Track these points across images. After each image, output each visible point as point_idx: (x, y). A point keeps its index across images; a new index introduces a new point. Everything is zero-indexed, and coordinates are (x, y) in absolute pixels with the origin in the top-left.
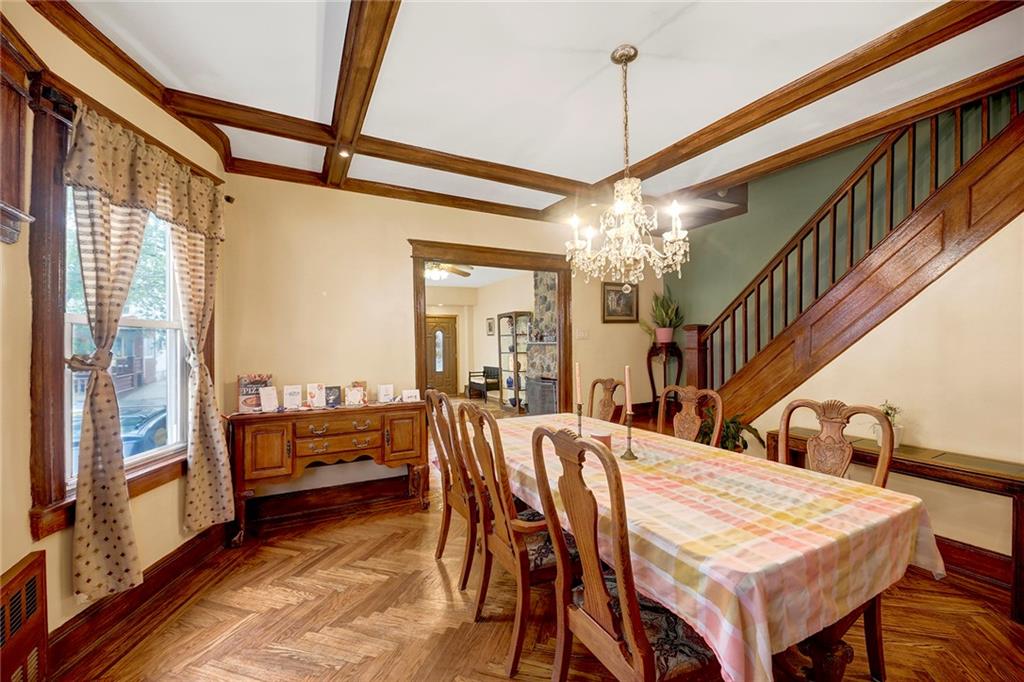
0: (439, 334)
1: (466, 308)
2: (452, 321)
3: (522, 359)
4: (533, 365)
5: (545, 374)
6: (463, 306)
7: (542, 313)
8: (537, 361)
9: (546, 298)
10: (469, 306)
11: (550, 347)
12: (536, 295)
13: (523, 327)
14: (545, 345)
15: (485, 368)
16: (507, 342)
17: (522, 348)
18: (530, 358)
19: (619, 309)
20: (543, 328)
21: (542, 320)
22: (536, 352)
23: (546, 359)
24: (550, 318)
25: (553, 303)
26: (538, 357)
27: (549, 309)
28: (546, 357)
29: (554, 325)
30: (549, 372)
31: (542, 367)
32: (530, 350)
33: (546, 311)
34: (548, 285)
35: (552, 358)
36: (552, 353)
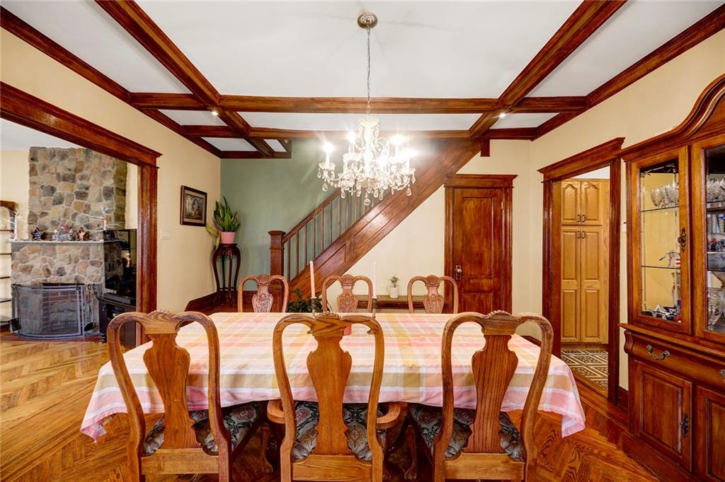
4: (27, 269)
5: (53, 279)
7: (44, 205)
8: (37, 264)
14: (54, 244)
19: (193, 213)
20: (48, 224)
22: (34, 252)
23: (55, 261)
24: (62, 214)
25: (69, 196)
26: (39, 259)
27: (60, 203)
28: (55, 258)
29: (69, 221)
30: (61, 275)
31: (48, 270)
32: (21, 250)
33: (53, 204)
34: (58, 175)
35: (67, 260)
36: (67, 253)
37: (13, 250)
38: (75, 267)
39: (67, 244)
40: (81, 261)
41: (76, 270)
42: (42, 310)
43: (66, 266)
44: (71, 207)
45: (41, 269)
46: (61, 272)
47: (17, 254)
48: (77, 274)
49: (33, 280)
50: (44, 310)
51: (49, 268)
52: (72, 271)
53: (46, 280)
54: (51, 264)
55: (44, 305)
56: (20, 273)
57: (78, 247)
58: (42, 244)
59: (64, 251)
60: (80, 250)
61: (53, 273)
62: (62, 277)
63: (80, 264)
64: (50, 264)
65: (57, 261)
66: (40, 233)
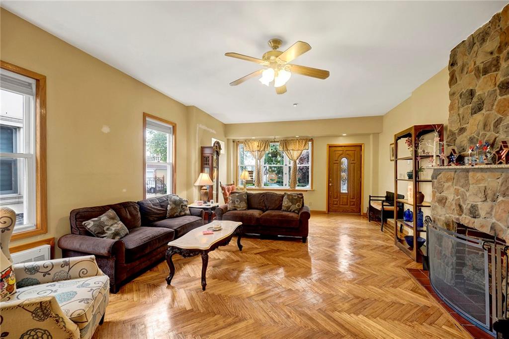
0: (344, 161)
1: (371, 137)
2: (358, 148)
3: (427, 190)
4: (442, 201)
5: (466, 220)
6: (369, 135)
7: (462, 118)
8: (451, 196)
9: (472, 93)
10: (374, 134)
11: (479, 175)
12: (452, 95)
13: (431, 145)
14: (467, 171)
15: (387, 192)
16: (407, 167)
17: (427, 174)
18: (438, 189)
20: (465, 143)
21: (462, 130)
22: (448, 180)
23: (468, 194)
24: (481, 125)
25: (490, 94)
26: (452, 190)
27: (480, 109)
28: (468, 191)
29: (490, 135)
30: (475, 218)
31: (460, 206)
32: (438, 177)
33: (472, 114)
34: (477, 69)
35: (481, 195)
36: (482, 185)
37: (433, 178)
38: (492, 208)
39: (482, 170)
40: (500, 199)
41: (493, 213)
42: (455, 258)
43: (480, 204)
44: (493, 111)
45: (454, 203)
46: (474, 212)
47: (435, 181)
48: (494, 220)
49: (448, 215)
50: (458, 258)
51: (462, 204)
52: (488, 213)
53: (458, 219)
54: (463, 196)
55: (458, 251)
56: (437, 204)
57: (498, 174)
58: (455, 170)
59: (478, 181)
60: (500, 181)
61: (465, 211)
62: (476, 220)
63: (500, 203)
64: (463, 198)
65: (470, 195)
66: (455, 156)
